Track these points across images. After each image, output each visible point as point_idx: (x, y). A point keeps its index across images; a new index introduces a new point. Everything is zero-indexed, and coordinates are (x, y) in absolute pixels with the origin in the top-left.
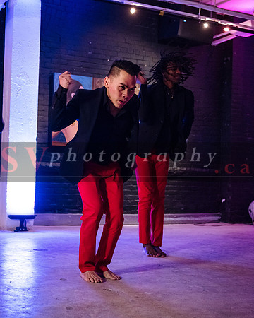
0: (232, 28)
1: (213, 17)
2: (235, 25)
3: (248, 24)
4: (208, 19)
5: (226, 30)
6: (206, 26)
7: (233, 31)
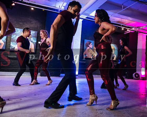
0: (129, 30)
1: (124, 27)
2: (130, 29)
3: (133, 29)
4: (123, 27)
5: (128, 30)
6: (123, 29)
7: (129, 31)
